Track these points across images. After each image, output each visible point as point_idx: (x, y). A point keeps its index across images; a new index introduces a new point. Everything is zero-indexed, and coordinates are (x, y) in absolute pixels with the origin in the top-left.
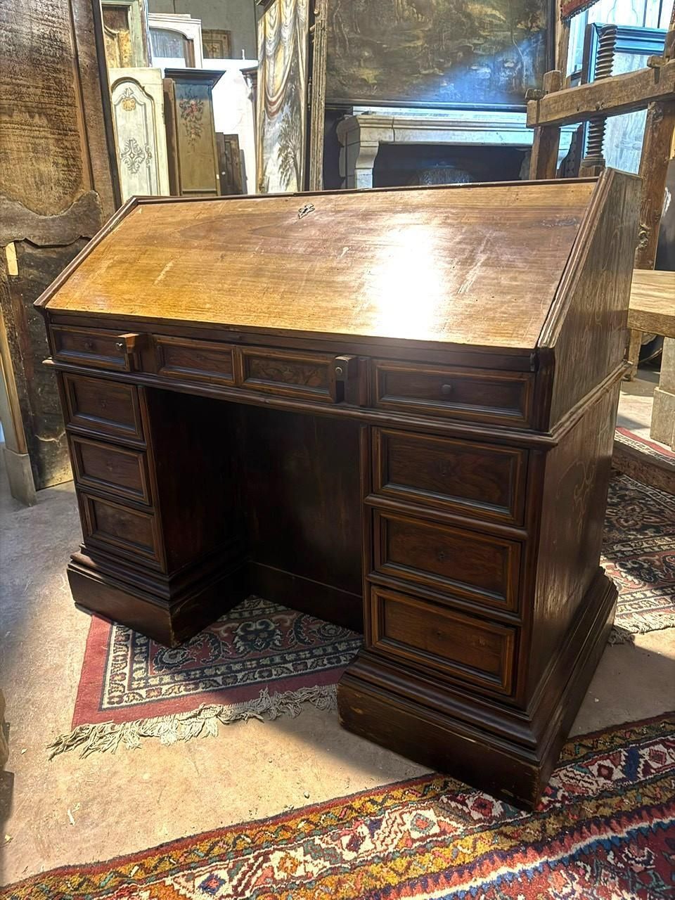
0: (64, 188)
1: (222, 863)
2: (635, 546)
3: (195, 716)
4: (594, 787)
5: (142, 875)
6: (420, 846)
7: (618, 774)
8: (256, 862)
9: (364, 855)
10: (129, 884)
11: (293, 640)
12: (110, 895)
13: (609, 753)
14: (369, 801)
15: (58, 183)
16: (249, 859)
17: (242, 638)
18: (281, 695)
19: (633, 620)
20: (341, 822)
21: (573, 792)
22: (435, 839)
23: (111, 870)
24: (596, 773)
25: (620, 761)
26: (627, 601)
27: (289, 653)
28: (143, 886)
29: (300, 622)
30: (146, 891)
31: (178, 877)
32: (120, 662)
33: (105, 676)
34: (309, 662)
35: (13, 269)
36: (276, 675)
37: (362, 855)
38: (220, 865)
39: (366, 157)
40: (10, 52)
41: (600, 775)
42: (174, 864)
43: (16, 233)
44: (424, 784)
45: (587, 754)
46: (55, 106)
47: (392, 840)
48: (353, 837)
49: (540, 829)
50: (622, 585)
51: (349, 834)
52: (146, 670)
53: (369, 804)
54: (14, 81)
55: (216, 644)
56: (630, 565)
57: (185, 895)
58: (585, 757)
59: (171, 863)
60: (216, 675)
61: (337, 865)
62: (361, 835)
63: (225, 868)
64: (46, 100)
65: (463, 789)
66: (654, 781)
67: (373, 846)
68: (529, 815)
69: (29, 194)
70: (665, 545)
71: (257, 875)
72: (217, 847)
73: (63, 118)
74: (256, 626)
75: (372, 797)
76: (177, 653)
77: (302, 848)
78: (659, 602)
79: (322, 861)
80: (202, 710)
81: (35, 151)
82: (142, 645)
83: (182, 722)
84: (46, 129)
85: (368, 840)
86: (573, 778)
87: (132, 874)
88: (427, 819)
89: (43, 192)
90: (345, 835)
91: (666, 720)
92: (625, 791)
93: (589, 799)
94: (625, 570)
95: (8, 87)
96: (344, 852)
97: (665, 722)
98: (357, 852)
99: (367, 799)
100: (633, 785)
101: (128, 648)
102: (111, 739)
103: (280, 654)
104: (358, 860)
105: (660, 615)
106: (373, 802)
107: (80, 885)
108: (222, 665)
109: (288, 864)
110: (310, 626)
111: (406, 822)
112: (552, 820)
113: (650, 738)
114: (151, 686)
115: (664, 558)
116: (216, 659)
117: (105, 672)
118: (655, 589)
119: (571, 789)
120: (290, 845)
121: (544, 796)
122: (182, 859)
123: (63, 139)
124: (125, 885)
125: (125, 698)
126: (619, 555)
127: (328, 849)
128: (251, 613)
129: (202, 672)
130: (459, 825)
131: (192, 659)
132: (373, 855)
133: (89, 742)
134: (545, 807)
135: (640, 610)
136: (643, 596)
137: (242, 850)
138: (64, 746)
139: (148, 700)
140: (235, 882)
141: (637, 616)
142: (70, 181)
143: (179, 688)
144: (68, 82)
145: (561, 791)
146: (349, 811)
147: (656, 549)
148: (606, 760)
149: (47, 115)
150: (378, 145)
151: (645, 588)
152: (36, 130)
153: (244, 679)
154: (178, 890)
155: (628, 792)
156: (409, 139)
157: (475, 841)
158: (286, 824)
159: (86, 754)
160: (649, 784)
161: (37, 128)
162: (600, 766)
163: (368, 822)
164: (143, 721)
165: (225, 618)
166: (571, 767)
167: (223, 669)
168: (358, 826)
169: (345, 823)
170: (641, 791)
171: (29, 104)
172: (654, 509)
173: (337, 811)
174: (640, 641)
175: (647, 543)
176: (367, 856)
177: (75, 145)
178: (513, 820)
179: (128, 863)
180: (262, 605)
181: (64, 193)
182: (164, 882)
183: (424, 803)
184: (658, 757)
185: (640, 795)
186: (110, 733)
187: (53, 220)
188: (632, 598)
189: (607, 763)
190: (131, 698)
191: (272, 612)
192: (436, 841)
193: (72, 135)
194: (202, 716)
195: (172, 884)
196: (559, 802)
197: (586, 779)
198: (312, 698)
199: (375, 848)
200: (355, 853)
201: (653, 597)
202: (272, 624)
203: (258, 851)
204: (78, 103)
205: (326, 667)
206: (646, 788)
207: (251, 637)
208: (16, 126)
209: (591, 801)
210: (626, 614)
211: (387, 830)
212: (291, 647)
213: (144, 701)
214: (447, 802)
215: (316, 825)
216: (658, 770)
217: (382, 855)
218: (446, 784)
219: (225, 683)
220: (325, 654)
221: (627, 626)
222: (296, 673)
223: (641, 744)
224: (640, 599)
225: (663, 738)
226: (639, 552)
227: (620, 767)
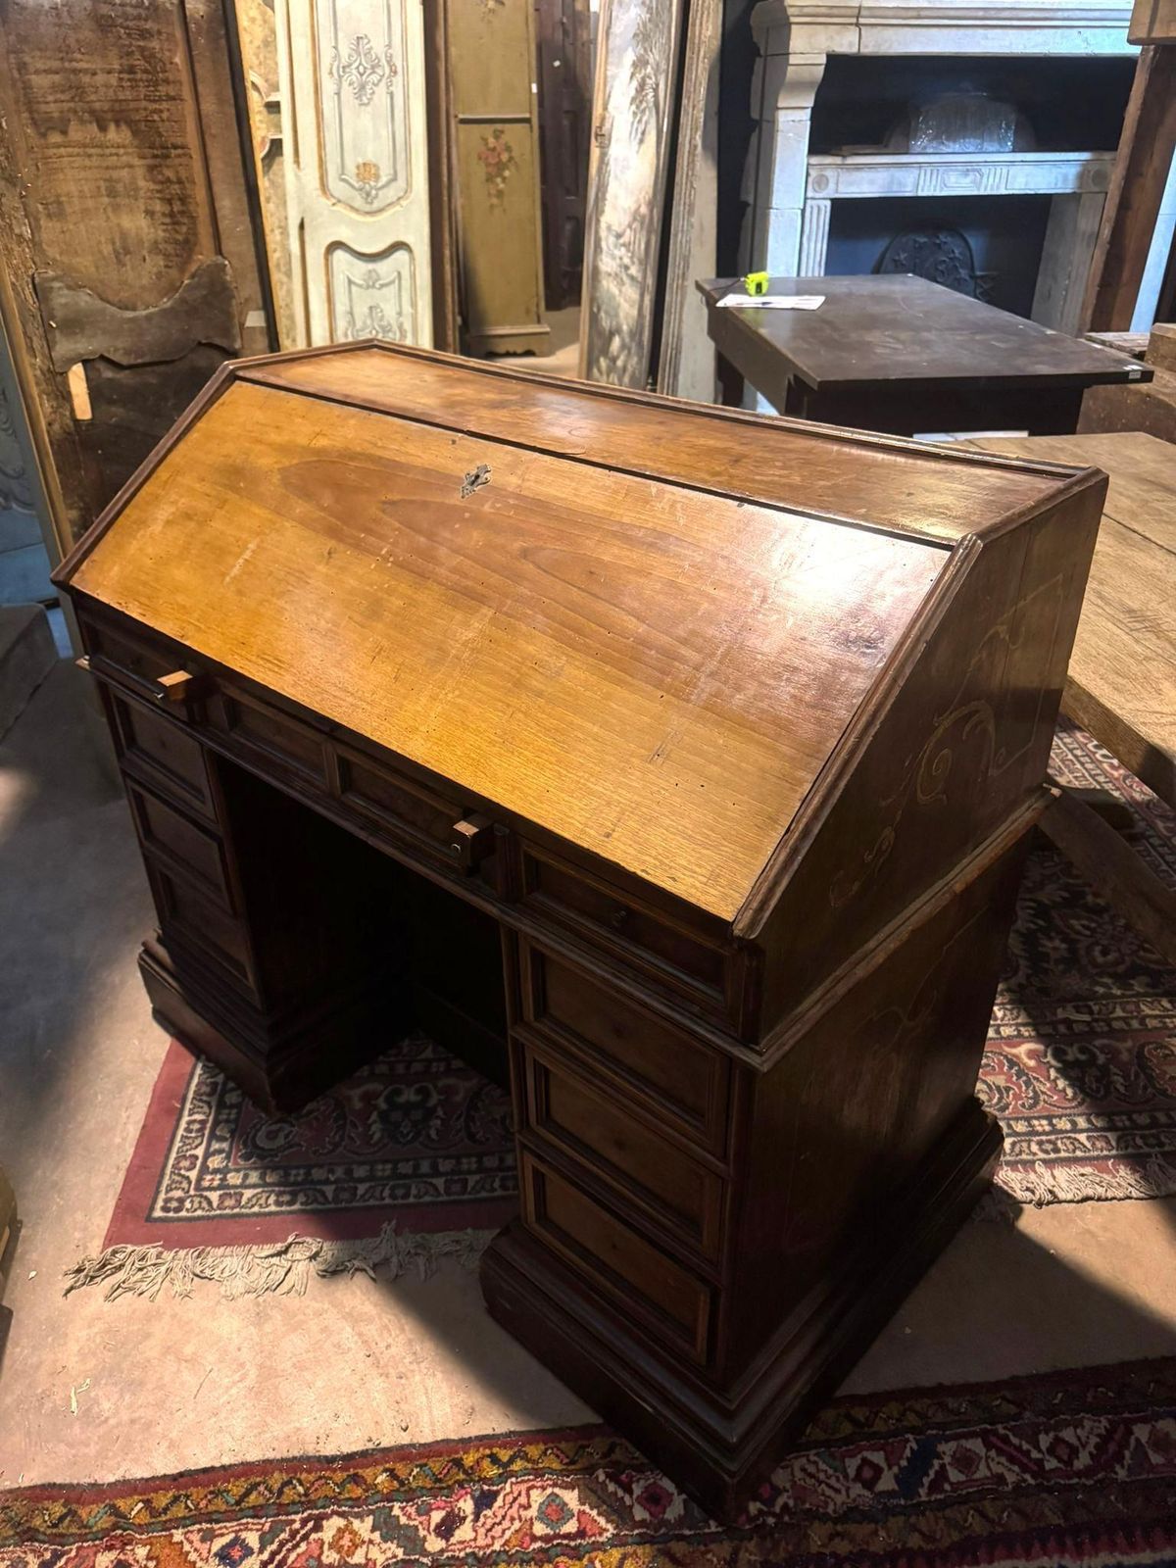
0: (167, 256)
1: (256, 1521)
2: (1099, 1013)
3: (279, 1254)
4: (840, 1499)
5: (145, 1518)
6: (541, 1550)
7: (887, 1483)
8: (302, 1528)
9: (456, 1547)
10: (125, 1530)
11: (458, 1132)
12: (97, 1542)
13: (888, 1440)
14: (489, 1456)
15: (155, 249)
16: (294, 1521)
17: (384, 1117)
18: (412, 1238)
19: (1032, 1176)
20: (438, 1485)
21: (804, 1503)
22: (565, 1542)
23: (107, 1501)
24: (852, 1472)
25: (901, 1458)
26: (1038, 1134)
27: (446, 1157)
28: (144, 1537)
29: (479, 1098)
30: (145, 1545)
31: (192, 1532)
32: (193, 1135)
33: (167, 1158)
34: (472, 1180)
35: (83, 409)
36: (415, 1197)
37: (452, 1547)
38: (253, 1524)
39: (799, 86)
40: (56, 8)
41: (858, 1477)
42: (191, 1510)
43: (85, 345)
44: (580, 1443)
45: (851, 1435)
46: (144, 104)
47: (504, 1532)
48: (448, 1515)
49: (728, 1558)
50: (1042, 1098)
51: (443, 1509)
52: (228, 1158)
53: (486, 1463)
54: (67, 64)
55: (341, 1122)
56: (1073, 1053)
57: (195, 1563)
58: (847, 1440)
59: (187, 1507)
60: (327, 1182)
61: (413, 1557)
62: (462, 1514)
63: (258, 1530)
64: (128, 94)
65: (635, 1462)
66: (942, 1505)
67: (472, 1535)
68: (720, 1529)
69: (105, 273)
70: (1156, 1017)
71: (299, 1550)
72: (255, 1493)
73: (160, 124)
74: (409, 1095)
75: (495, 1450)
76: (279, 1130)
77: (371, 1517)
78: (1093, 1145)
79: (393, 1546)
80: (291, 1244)
81: (112, 193)
82: (232, 1106)
83: (258, 1261)
84: (130, 150)
85: (468, 1524)
86: (811, 1476)
87: (133, 1513)
88: (566, 1504)
89: (128, 267)
90: (438, 1508)
91: (1008, 1395)
92: (887, 1515)
93: (824, 1518)
94: (1059, 1065)
95: (57, 78)
96: (428, 1537)
98: (448, 1540)
99: (488, 1452)
100: (905, 1507)
101: (210, 1108)
102: (154, 1275)
103: (432, 1157)
104: (446, 1555)
105: (1083, 1175)
106: (494, 1460)
107: (61, 1519)
108: (339, 1164)
109: (346, 1542)
110: (491, 1109)
111: (533, 1503)
112: (752, 1545)
113: (966, 1424)
114: (228, 1187)
115: (1143, 1046)
116: (333, 1150)
117: (170, 1150)
118: (1098, 1115)
119: (800, 1494)
120: (356, 1510)
121: (755, 1499)
122: (202, 1504)
123: (160, 166)
124: (119, 1532)
125: (188, 1205)
126: (1062, 1029)
127: (408, 1526)
128: (408, 1068)
129: (308, 1174)
130: (609, 1526)
131: (300, 1145)
132: (468, 1550)
133: (120, 1276)
134: (750, 1519)
135: (1052, 1156)
136: (1069, 1127)
137: (288, 1504)
138: (86, 1276)
139: (218, 1212)
140: (265, 1556)
141: (1042, 1169)
142: (176, 242)
143: (268, 1198)
144: (167, 54)
145: (786, 1495)
146: (455, 1470)
147: (1135, 1024)
148: (878, 1450)
149: (130, 123)
150: (823, 60)
151: (1081, 1109)
152: (111, 155)
153: (367, 1197)
154: (188, 1553)
155: (891, 1519)
156: (890, 47)
157: (624, 1558)
158: (360, 1471)
159: (115, 1294)
160: (931, 1510)
161: (114, 151)
163: (477, 1494)
164: (203, 1250)
165: (365, 1071)
166: (818, 1454)
167: (340, 1172)
168: (462, 1496)
169: (443, 1488)
170: (913, 1519)
171: (97, 106)
173: (438, 1464)
174: (1029, 1221)
175: (1124, 1010)
176: (460, 1551)
177: (183, 175)
178: (692, 1532)
179: (131, 1495)
180: (428, 1053)
181: (166, 266)
182: (172, 1535)
183: (568, 1477)
184: (965, 1461)
185: (908, 1528)
186: (154, 1265)
187: (148, 318)
188: (1047, 1128)
189: (877, 1458)
190: (196, 1205)
191: (442, 1069)
192: (567, 1545)
193: (179, 156)
194: (289, 1255)
195: (182, 1542)
196: (774, 1515)
197: (833, 1481)
198: (456, 1251)
199: (475, 1539)
200: (444, 1541)
201: (1087, 1130)
202: (435, 1094)
203: (309, 1512)
204: (187, 93)
205: (496, 1194)
206: (923, 1515)
207: (396, 1116)
208: (76, 150)
209: (825, 1523)
210: (1024, 1163)
211: (502, 1512)
212: (452, 1146)
213: (213, 1213)
214: (604, 1481)
215: (402, 1484)
216: (955, 1486)
217: (481, 1553)
218: (611, 1449)
219: (336, 1199)
220: (500, 1169)
221: (1017, 1186)
222: (444, 1198)
223: (948, 1433)
224: (1061, 1131)
225: (989, 1427)
226: (1100, 1027)
227: (895, 1469)
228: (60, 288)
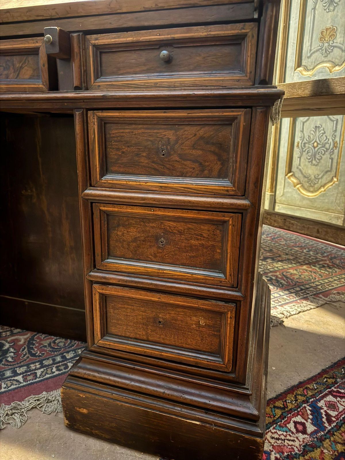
2: (264, 268)
4: (297, 444)
7: (310, 427)
11: (25, 355)
13: (298, 410)
18: (7, 406)
19: (278, 310)
21: (283, 453)
24: (294, 430)
25: (308, 415)
27: (20, 367)
29: (33, 340)
36: (5, 388)
41: (298, 431)
45: (282, 414)
58: (282, 417)
66: (338, 427)
70: (280, 266)
78: (289, 298)
86: (278, 439)
92: (321, 442)
93: (297, 456)
97: (326, 377)
100: (325, 435)
103: (11, 369)
105: (294, 305)
110: (42, 342)
113: (321, 392)
115: (282, 273)
118: (285, 290)
119: (280, 450)
135: (280, 304)
136: (278, 295)
141: (280, 308)
145: (273, 453)
147: (276, 269)
148: (297, 416)
151: (278, 291)
155: (324, 443)
160: (336, 431)
162: (296, 423)
166: (274, 428)
170: (332, 439)
172: (267, 249)
174: (287, 323)
175: (270, 267)
184: (332, 406)
185: (334, 444)
189: (299, 419)
191: (8, 334)
197: (288, 437)
198: (38, 405)
201: (285, 295)
202: (7, 344)
205: (54, 374)
206: (335, 435)
212: (23, 362)
216: (337, 417)
220: (54, 364)
221: (276, 314)
223: (317, 398)
224: (277, 297)
225: (329, 390)
226: (267, 271)
227: (309, 421)
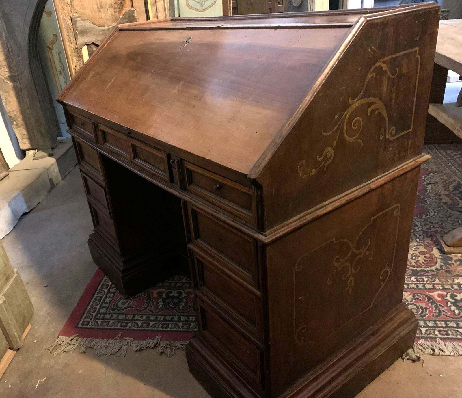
0: (115, 8)
11: (190, 308)
15: (111, 6)
17: (164, 300)
18: (166, 342)
27: (184, 316)
32: (97, 301)
33: (86, 308)
34: (192, 324)
36: (170, 328)
43: (87, 39)
52: (107, 309)
55: (148, 301)
60: (140, 320)
69: (94, 15)
74: (175, 294)
76: (126, 302)
82: (112, 293)
83: (110, 345)
89: (102, 13)
94: (453, 301)
101: (105, 293)
103: (178, 315)
108: (145, 315)
114: (105, 319)
116: (144, 310)
117: (88, 305)
125: (90, 323)
126: (456, 287)
128: (176, 284)
129: (134, 317)
131: (132, 307)
139: (100, 327)
143: (118, 324)
153: (153, 327)
164: (92, 339)
165: (160, 284)
167: (145, 317)
180: (184, 280)
181: (115, 12)
187: (108, 29)
188: (444, 325)
190: (93, 324)
194: (121, 344)
202: (184, 294)
207: (168, 300)
212: (187, 312)
213: (98, 327)
219: (141, 326)
222: (181, 330)
228: (79, 20)
